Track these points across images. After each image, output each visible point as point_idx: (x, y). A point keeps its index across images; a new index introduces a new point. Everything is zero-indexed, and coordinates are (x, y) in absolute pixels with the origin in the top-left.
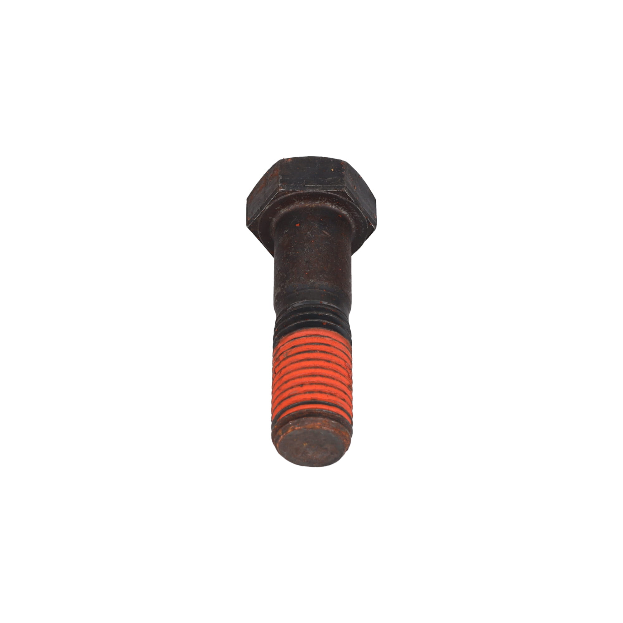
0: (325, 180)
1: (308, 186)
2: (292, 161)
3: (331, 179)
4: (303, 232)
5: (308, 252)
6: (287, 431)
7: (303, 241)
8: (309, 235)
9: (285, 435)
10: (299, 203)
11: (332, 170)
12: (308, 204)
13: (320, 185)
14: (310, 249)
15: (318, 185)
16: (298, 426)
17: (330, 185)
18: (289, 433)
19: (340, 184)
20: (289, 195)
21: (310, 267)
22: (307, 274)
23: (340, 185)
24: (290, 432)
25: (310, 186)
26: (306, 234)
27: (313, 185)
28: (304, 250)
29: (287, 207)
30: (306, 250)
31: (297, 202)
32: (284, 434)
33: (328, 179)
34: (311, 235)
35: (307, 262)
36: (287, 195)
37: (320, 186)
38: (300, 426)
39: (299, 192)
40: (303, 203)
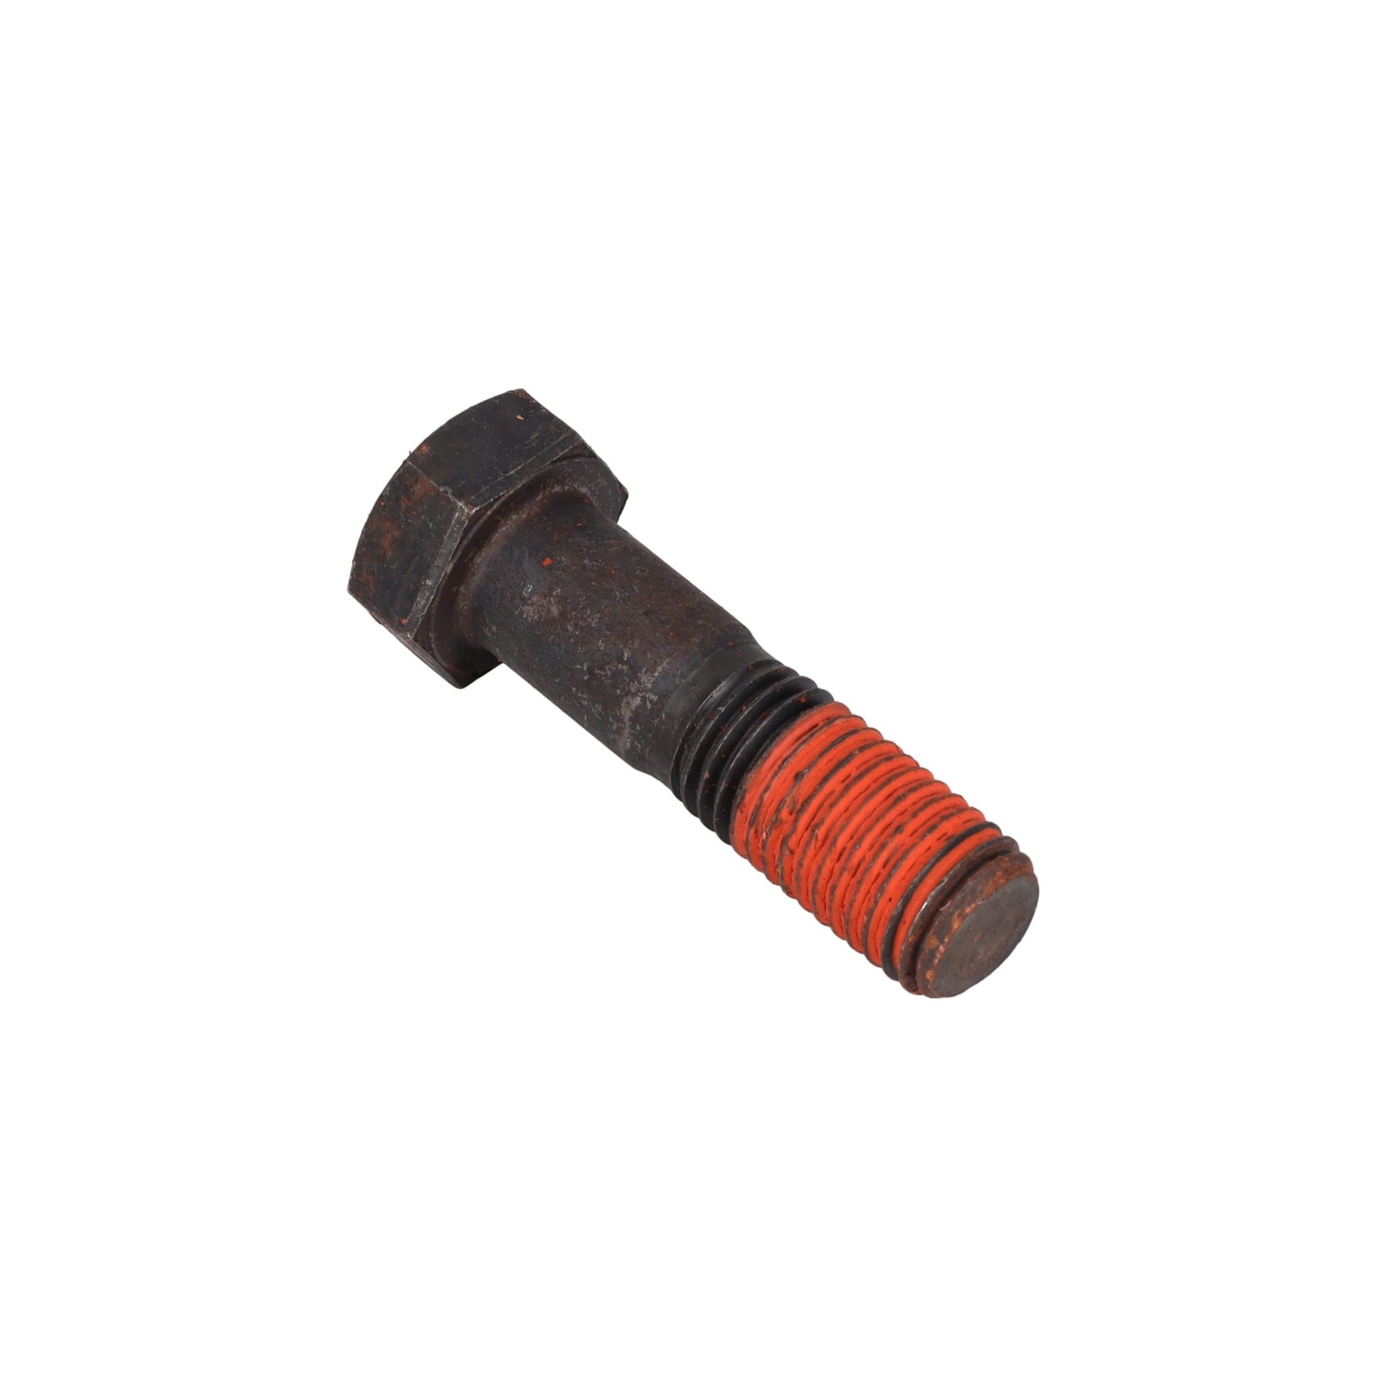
0: (530, 444)
1: (512, 472)
2: (429, 447)
3: (536, 435)
4: (574, 568)
5: (627, 595)
6: (950, 928)
7: (593, 583)
8: (593, 565)
9: (950, 939)
10: (507, 520)
11: (519, 417)
12: (525, 512)
13: (531, 459)
14: (623, 588)
15: (529, 461)
16: (969, 904)
17: (547, 446)
18: (957, 929)
19: (561, 434)
20: (489, 513)
21: (663, 618)
22: (672, 634)
23: (566, 435)
24: (959, 926)
25: (516, 472)
26: (584, 567)
27: (519, 467)
28: (616, 599)
29: (485, 545)
30: (619, 596)
31: (502, 522)
32: (946, 940)
33: (532, 438)
34: (595, 563)
35: (646, 614)
36: (485, 517)
37: (534, 460)
38: (973, 901)
39: (507, 495)
40: (514, 517)
